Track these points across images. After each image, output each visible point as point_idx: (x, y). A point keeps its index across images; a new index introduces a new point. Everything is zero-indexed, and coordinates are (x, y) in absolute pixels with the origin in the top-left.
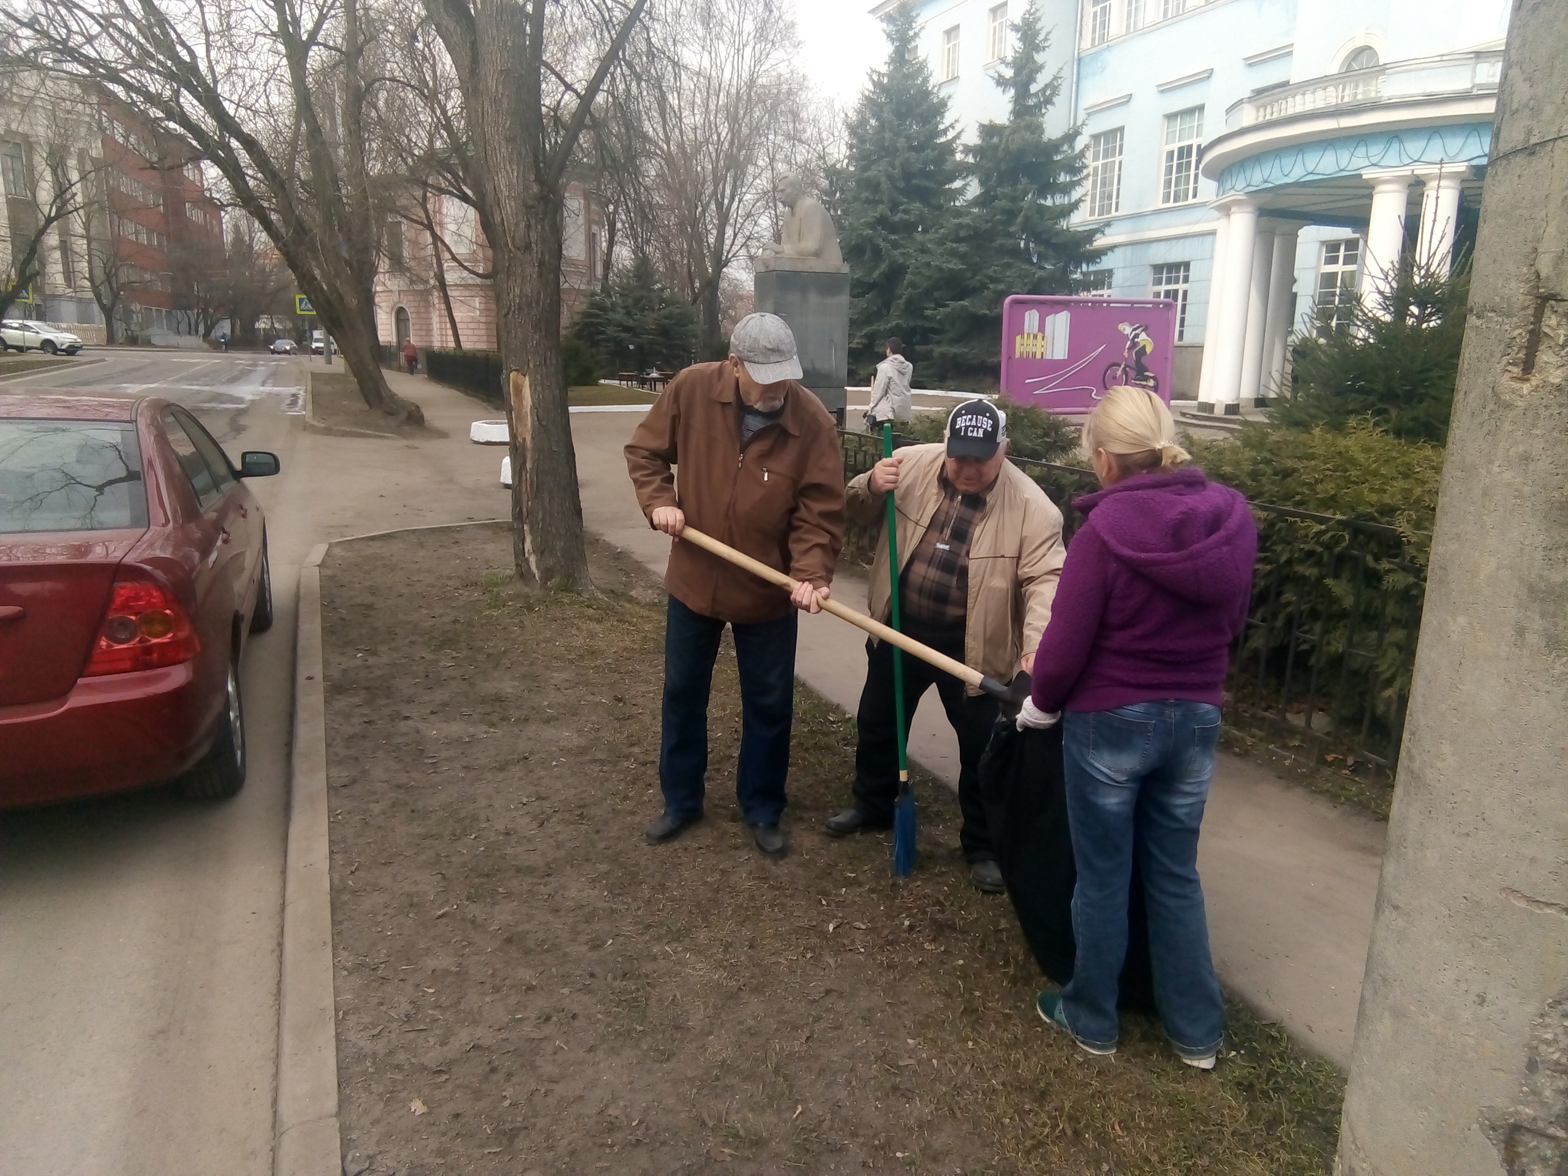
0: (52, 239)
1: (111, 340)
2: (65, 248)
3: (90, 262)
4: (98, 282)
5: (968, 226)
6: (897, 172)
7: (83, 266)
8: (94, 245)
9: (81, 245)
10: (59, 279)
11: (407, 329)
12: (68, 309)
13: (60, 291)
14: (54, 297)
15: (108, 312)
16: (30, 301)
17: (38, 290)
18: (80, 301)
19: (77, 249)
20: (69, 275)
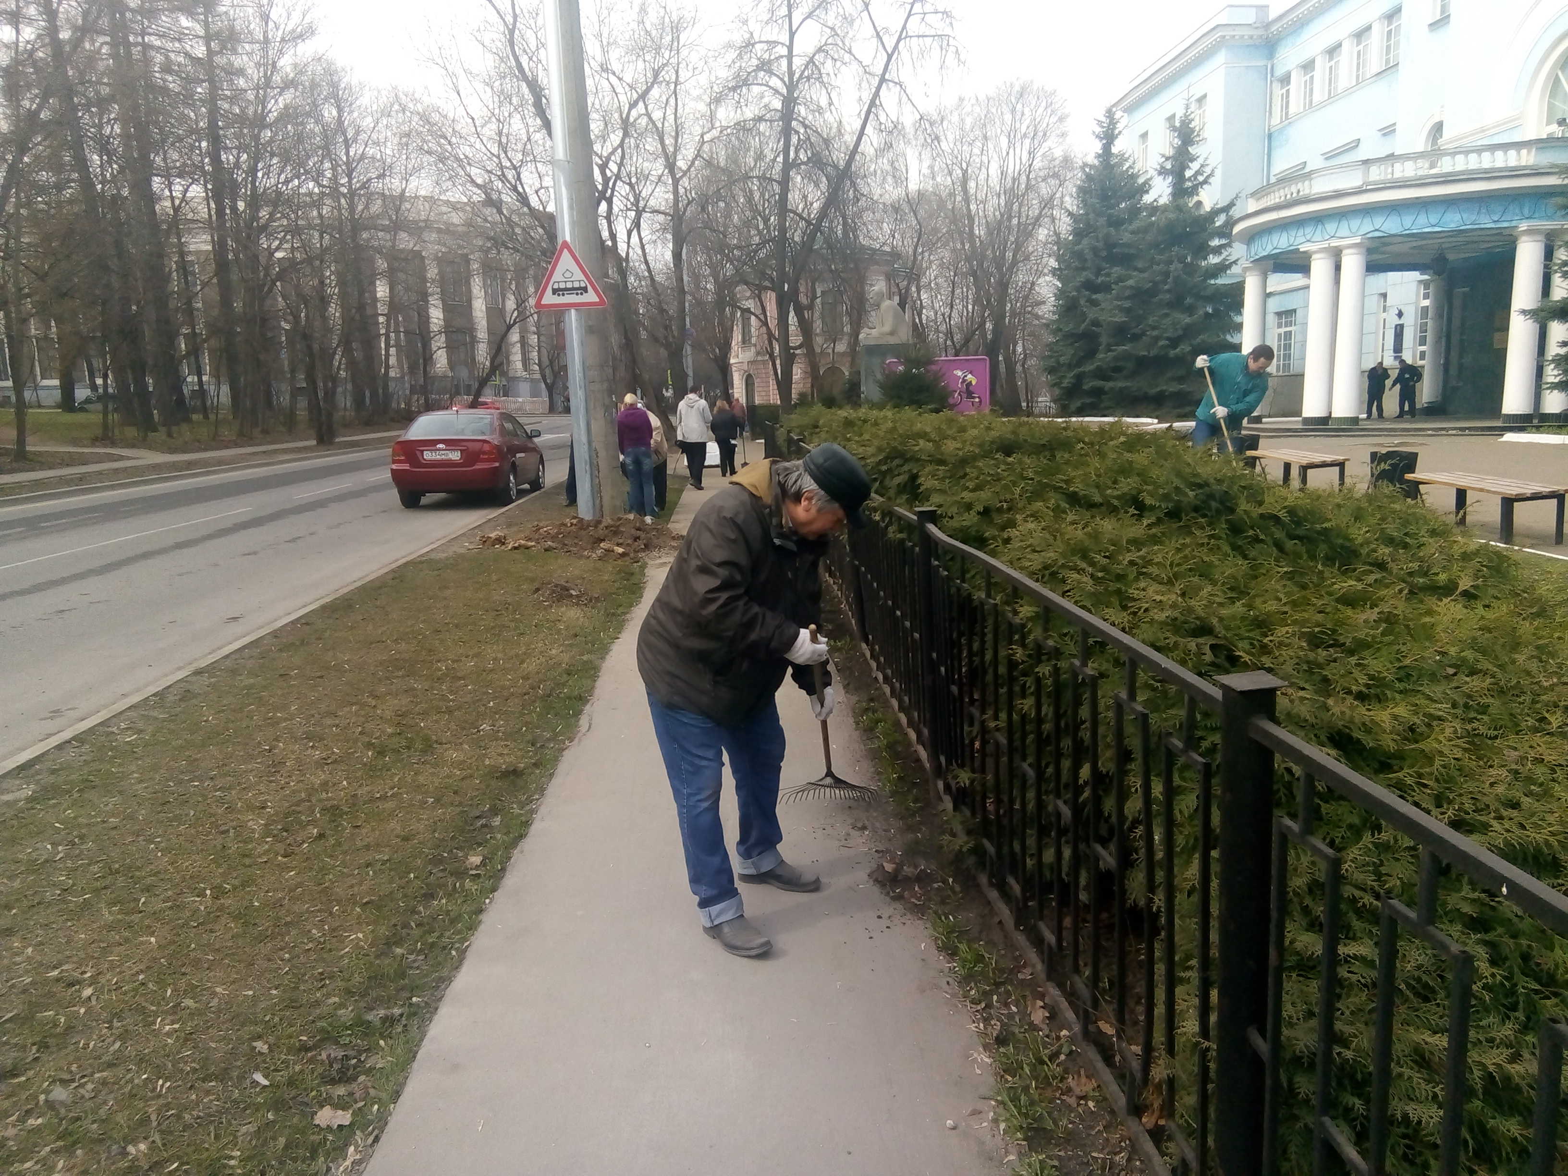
0: (514, 336)
1: (552, 409)
2: (523, 341)
3: (539, 352)
4: (544, 366)
5: (1132, 287)
6: (1100, 245)
7: (534, 355)
8: (542, 338)
9: (533, 339)
10: (519, 365)
11: (753, 391)
12: (524, 387)
13: (519, 374)
14: (515, 379)
15: (550, 389)
16: (497, 383)
17: (504, 374)
18: (532, 380)
19: (530, 342)
20: (525, 361)
